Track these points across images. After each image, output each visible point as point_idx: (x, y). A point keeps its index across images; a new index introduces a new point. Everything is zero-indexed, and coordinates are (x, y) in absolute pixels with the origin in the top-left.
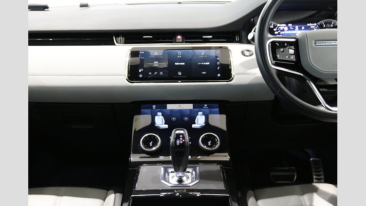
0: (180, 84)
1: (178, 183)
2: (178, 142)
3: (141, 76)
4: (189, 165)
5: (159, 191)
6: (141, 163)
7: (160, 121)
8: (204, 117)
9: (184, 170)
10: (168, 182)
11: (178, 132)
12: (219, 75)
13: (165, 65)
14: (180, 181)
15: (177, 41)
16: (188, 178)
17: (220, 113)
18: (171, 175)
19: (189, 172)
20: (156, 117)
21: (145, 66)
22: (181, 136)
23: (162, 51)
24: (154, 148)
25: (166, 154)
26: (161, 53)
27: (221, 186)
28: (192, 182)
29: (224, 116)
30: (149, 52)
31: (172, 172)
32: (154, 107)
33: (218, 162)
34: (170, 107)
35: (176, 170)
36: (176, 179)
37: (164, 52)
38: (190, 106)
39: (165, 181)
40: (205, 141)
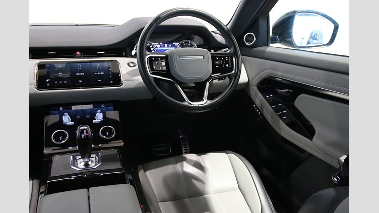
0: (81, 90)
1: (84, 167)
2: (83, 136)
3: (48, 85)
4: (93, 152)
5: (70, 175)
6: (54, 154)
7: (67, 120)
8: (102, 114)
9: (89, 157)
10: (77, 167)
11: (81, 128)
12: (112, 82)
13: (68, 75)
14: (87, 165)
15: (77, 56)
16: (92, 162)
17: (114, 110)
18: (79, 161)
19: (93, 157)
20: (64, 117)
21: (51, 77)
22: (85, 131)
23: (65, 64)
24: (63, 142)
25: (74, 146)
26: (64, 65)
27: (118, 165)
28: (96, 165)
29: (117, 112)
30: (54, 65)
31: (79, 159)
32: (61, 109)
33: (115, 148)
34: (74, 108)
35: (83, 157)
36: (83, 163)
37: (66, 66)
38: (90, 107)
39: (75, 166)
40: (104, 132)
